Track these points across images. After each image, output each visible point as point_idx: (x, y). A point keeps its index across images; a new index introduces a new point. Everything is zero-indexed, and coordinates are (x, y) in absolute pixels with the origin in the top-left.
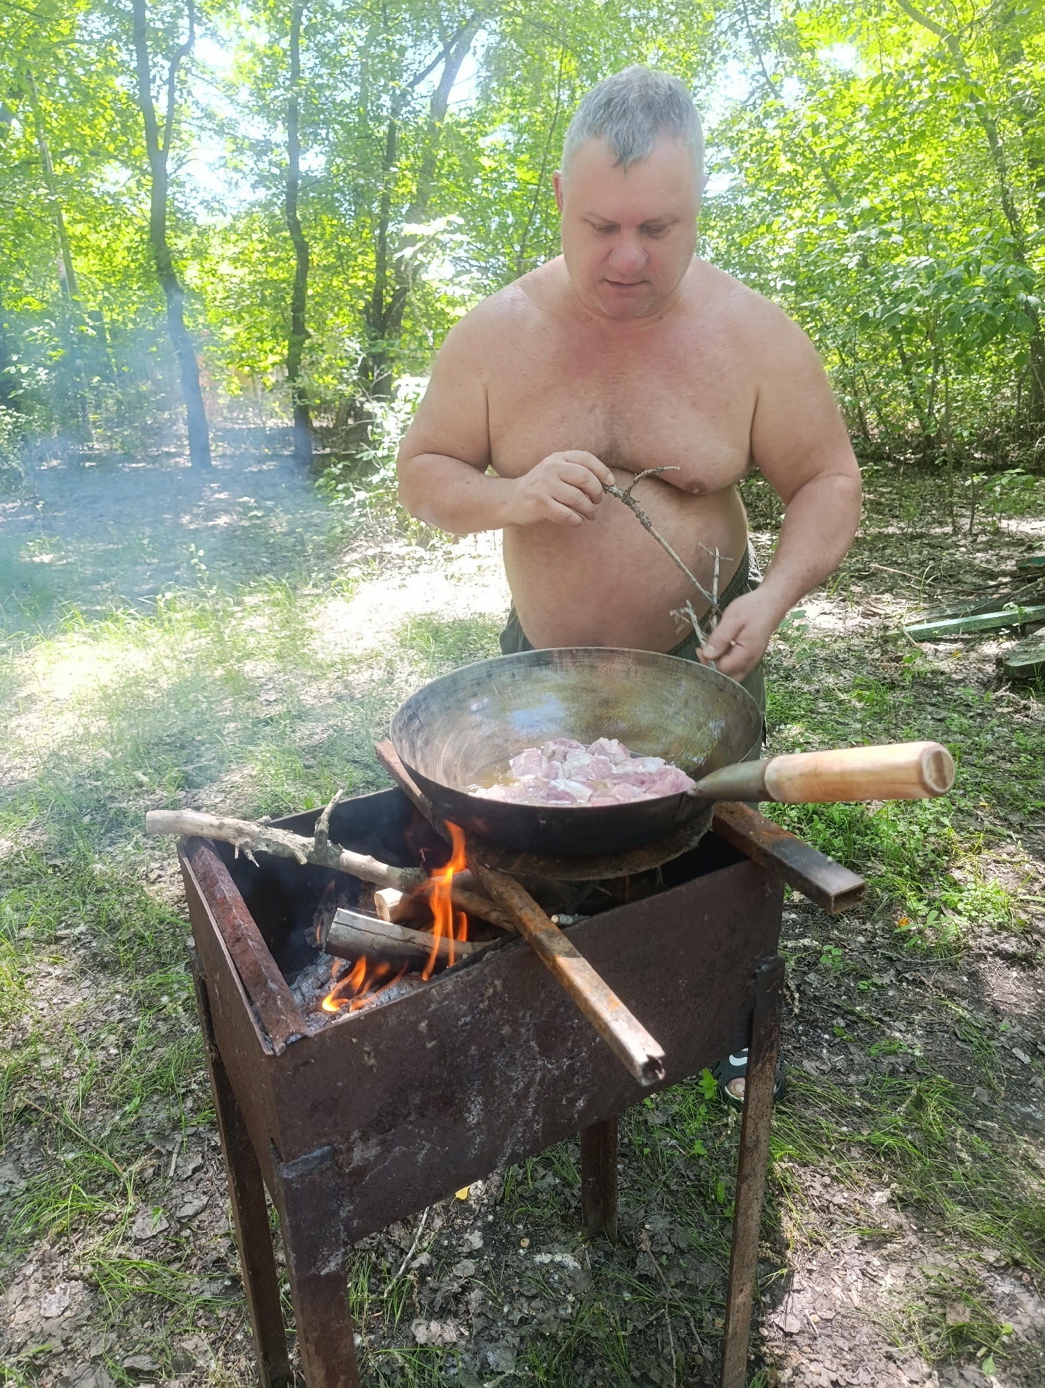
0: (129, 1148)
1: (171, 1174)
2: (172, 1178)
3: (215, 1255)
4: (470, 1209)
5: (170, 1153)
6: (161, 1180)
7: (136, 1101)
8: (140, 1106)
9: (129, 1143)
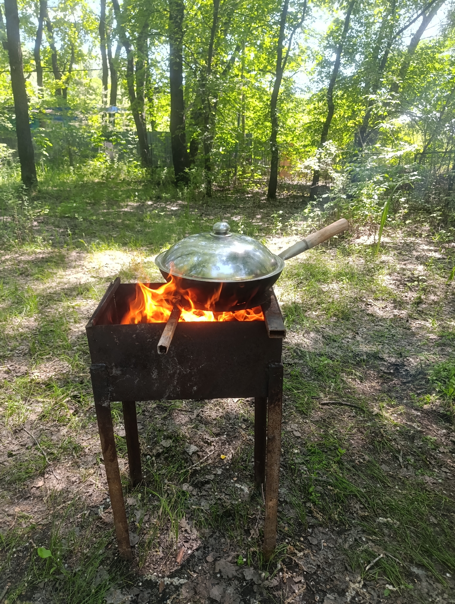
4: (223, 462)
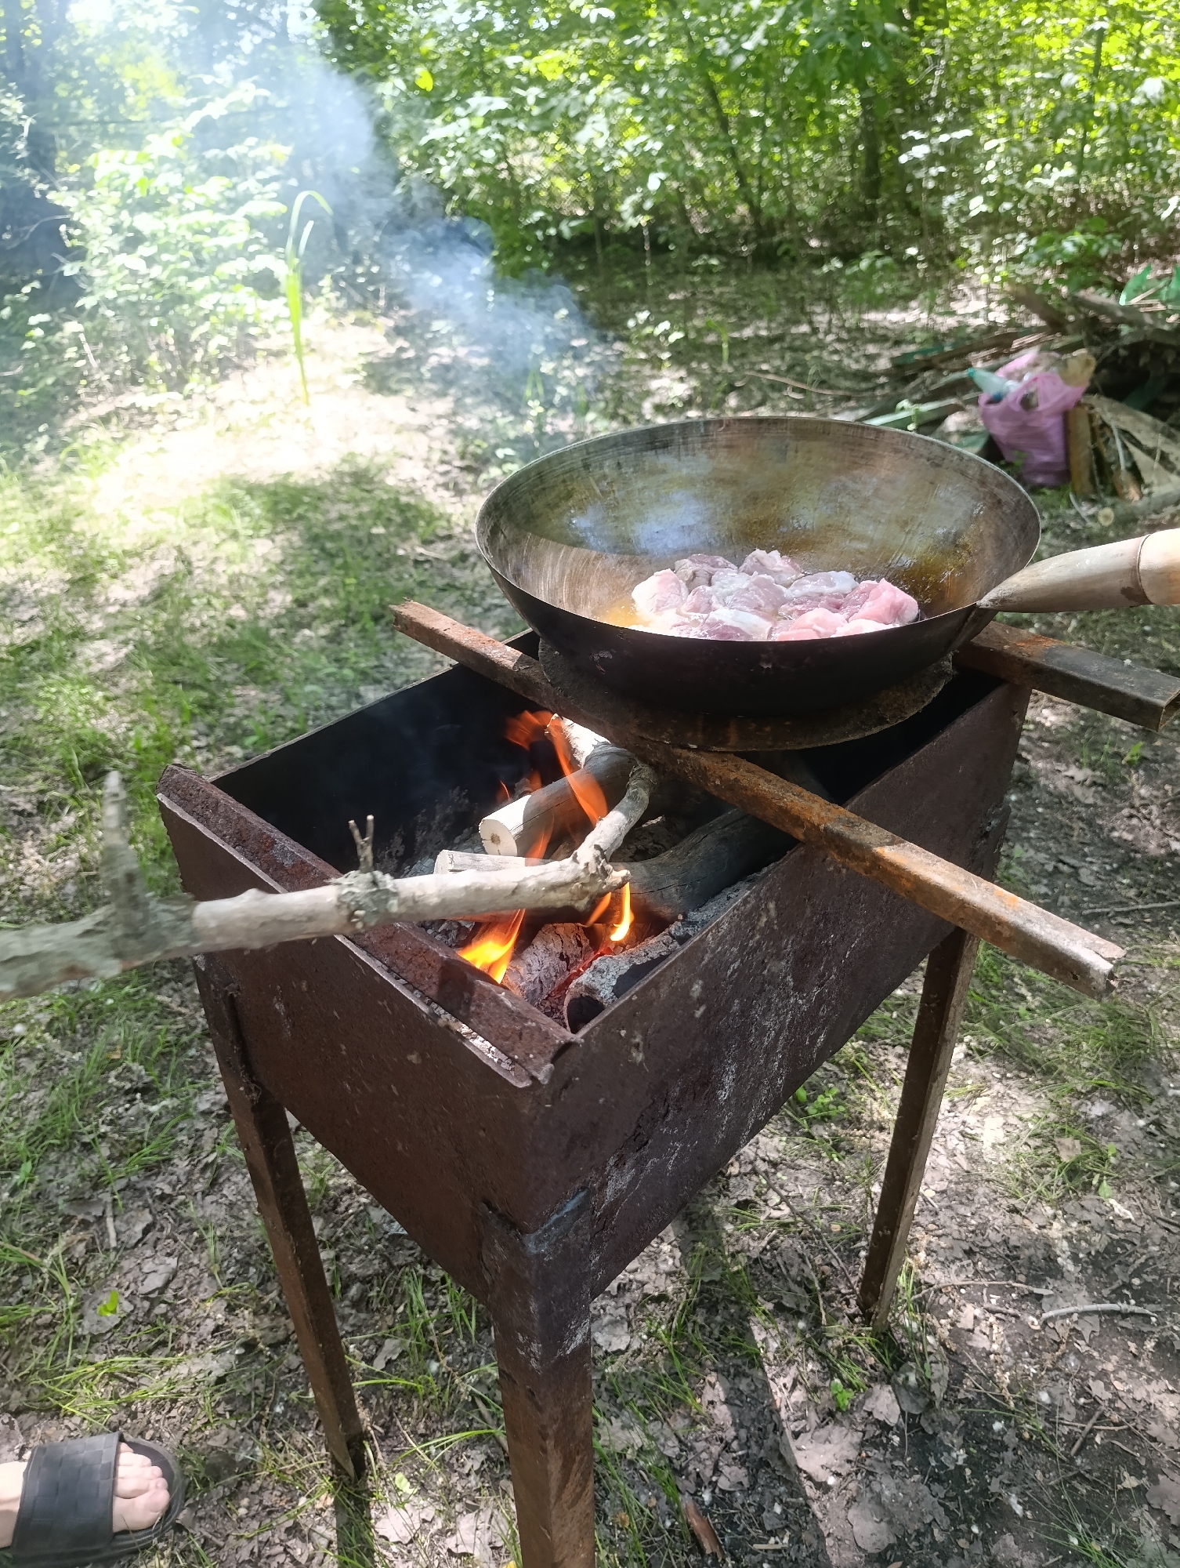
0: (39, 1227)
1: (113, 1244)
2: (116, 1249)
3: (210, 1325)
5: (100, 1219)
6: (101, 1255)
7: (27, 1167)
8: (34, 1172)
9: (35, 1220)
